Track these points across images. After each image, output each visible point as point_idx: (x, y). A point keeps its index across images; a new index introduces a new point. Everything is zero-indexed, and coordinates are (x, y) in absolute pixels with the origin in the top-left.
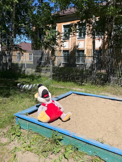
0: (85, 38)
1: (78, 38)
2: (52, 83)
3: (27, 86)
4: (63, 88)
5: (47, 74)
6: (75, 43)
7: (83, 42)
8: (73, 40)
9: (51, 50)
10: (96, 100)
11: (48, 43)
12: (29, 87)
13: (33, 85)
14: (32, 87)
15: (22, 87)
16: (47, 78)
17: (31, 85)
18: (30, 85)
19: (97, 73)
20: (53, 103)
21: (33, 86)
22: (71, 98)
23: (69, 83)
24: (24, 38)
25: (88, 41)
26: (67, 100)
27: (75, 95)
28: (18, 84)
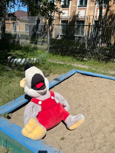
0: (86, 6)
1: (78, 7)
2: (50, 57)
3: (19, 60)
4: (62, 63)
5: (43, 46)
6: (74, 12)
7: (84, 11)
8: (73, 9)
9: (48, 19)
10: (109, 84)
11: (45, 10)
12: (21, 61)
13: (26, 59)
14: (25, 61)
15: (13, 61)
16: (44, 51)
17: (24, 59)
18: (22, 58)
19: (101, 47)
20: (53, 98)
21: (27, 61)
22: (75, 79)
23: (68, 58)
24: (18, 4)
25: (90, 9)
26: (69, 83)
27: (79, 75)
28: (9, 58)
